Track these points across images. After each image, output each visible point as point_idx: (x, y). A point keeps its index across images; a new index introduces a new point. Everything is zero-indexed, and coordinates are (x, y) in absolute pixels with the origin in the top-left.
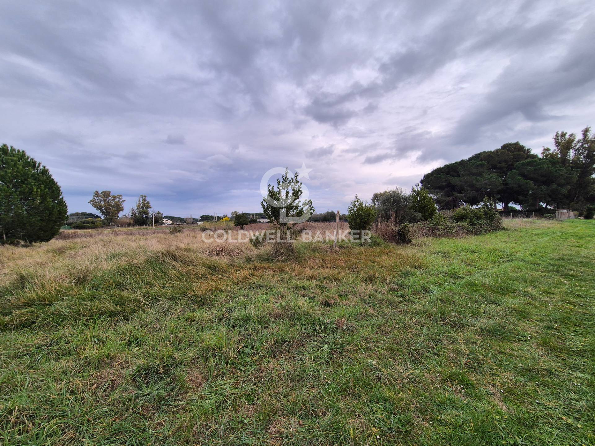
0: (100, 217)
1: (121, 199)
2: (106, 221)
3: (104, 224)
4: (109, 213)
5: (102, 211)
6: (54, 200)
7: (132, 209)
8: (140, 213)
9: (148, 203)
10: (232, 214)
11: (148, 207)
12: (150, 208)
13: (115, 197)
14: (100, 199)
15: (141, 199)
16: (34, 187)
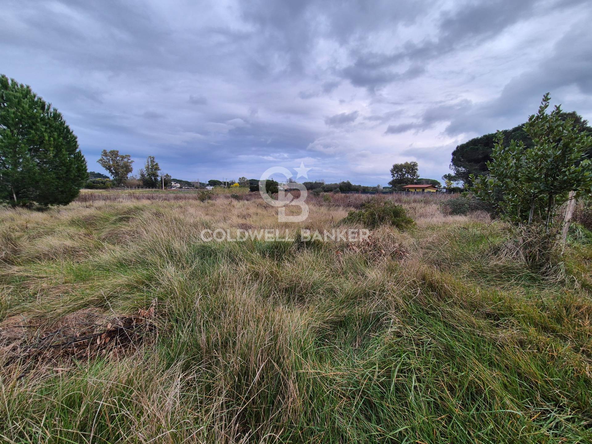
0: (108, 178)
1: (129, 159)
2: (115, 182)
3: (114, 185)
4: (119, 174)
5: (111, 171)
6: (71, 154)
7: (142, 171)
8: (149, 175)
9: (157, 164)
10: (239, 180)
11: (157, 169)
12: (159, 170)
13: (123, 157)
14: (108, 159)
15: (149, 160)
16: (45, 134)
